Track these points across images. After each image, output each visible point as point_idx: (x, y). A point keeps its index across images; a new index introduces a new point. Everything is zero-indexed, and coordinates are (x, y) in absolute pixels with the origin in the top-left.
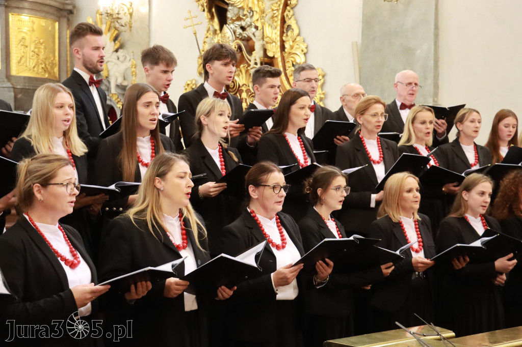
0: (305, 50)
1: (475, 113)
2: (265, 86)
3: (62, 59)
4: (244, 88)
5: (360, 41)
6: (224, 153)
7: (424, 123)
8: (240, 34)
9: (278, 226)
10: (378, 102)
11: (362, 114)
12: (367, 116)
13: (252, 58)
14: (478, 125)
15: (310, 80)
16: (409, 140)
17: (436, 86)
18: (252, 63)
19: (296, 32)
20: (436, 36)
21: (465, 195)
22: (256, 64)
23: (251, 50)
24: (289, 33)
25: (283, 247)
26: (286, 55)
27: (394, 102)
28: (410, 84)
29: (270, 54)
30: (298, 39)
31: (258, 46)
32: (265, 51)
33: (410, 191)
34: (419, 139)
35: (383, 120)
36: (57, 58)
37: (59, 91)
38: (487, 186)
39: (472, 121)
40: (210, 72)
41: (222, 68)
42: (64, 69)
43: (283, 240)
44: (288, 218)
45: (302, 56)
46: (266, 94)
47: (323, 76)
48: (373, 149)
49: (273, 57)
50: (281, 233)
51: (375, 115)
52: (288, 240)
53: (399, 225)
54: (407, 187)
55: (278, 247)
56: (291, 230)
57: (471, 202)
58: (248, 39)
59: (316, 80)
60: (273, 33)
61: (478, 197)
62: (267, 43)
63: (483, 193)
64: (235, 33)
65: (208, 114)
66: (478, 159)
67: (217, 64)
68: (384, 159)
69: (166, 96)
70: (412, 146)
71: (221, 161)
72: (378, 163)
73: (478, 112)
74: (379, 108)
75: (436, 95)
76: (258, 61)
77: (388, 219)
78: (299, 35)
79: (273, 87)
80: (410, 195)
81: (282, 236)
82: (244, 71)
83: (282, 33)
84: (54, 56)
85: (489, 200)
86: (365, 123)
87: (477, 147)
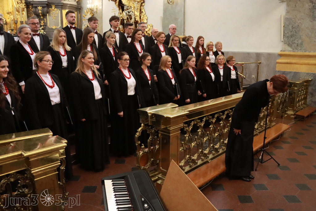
1: (192, 38)
2: (128, 28)
5: (162, 16)
6: (114, 49)
7: (176, 41)
8: (128, 14)
9: (128, 72)
10: (163, 33)
11: (158, 37)
12: (160, 38)
14: (193, 42)
15: (143, 27)
16: (171, 45)
17: (184, 30)
19: (144, 13)
20: (184, 15)
21: (188, 62)
23: (131, 19)
24: (142, 14)
25: (130, 78)
26: (141, 20)
27: (169, 34)
28: (174, 29)
29: (137, 20)
30: (145, 15)
31: (133, 17)
32: (135, 19)
33: (169, 62)
34: (175, 45)
35: (164, 39)
37: (61, 32)
38: (194, 59)
39: (191, 40)
40: (112, 24)
41: (115, 22)
42: (78, 25)
43: (130, 76)
44: (131, 70)
45: (146, 20)
46: (129, 31)
47: (152, 26)
48: (162, 48)
49: (138, 21)
50: (129, 74)
51: (162, 37)
52: (132, 76)
53: (166, 72)
54: (169, 61)
55: (129, 78)
56: (133, 73)
57: (190, 64)
59: (145, 27)
60: (137, 13)
61: (192, 62)
62: (136, 16)
63: (193, 61)
64: (126, 14)
65: (108, 37)
66: (194, 51)
67: (113, 22)
68: (165, 50)
69: (97, 32)
70: (172, 47)
71: (113, 52)
72: (163, 52)
73: (192, 37)
74: (163, 35)
75: (184, 32)
77: (162, 70)
79: (130, 29)
80: (169, 63)
81: (130, 75)
83: (140, 14)
85: (195, 63)
86: (159, 40)
87: (193, 48)
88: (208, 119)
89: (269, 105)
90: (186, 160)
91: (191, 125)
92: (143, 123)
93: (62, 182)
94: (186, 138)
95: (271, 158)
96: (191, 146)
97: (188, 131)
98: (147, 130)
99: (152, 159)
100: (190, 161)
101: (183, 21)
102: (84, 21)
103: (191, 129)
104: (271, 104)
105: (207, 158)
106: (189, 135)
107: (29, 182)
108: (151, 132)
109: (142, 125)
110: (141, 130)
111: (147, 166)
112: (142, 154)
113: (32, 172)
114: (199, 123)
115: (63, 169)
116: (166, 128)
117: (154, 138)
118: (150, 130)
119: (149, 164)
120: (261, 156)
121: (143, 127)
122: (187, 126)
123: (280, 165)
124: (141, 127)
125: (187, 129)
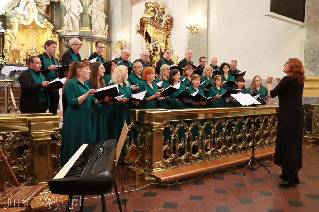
0: (172, 50)
3: (107, 56)
4: (156, 62)
5: (187, 47)
8: (155, 46)
13: (157, 53)
18: (157, 54)
19: (170, 45)
20: (208, 45)
22: (158, 54)
23: (157, 50)
24: (168, 45)
30: (170, 47)
31: (159, 49)
32: (161, 50)
36: (106, 55)
42: (108, 58)
47: (177, 57)
58: (157, 47)
60: (163, 45)
62: (162, 48)
64: (153, 46)
76: (159, 53)
78: (171, 46)
82: (155, 57)
83: (166, 45)
84: (105, 55)
88: (197, 125)
89: (275, 124)
90: (172, 158)
91: (177, 126)
92: (133, 121)
93: (58, 157)
94: (171, 137)
95: (261, 165)
96: (178, 145)
97: (174, 131)
98: (136, 127)
99: (141, 155)
100: (177, 160)
101: (206, 51)
102: (113, 54)
103: (176, 130)
104: (277, 123)
105: (196, 161)
106: (175, 135)
107: (30, 143)
108: (140, 130)
109: (132, 122)
110: (130, 126)
111: (136, 160)
112: (131, 148)
113: (32, 133)
114: (186, 126)
115: (59, 146)
116: (150, 123)
117: (143, 136)
118: (140, 128)
119: (138, 158)
120: (250, 163)
121: (133, 124)
122: (173, 127)
123: (271, 173)
124: (131, 124)
125: (173, 129)
